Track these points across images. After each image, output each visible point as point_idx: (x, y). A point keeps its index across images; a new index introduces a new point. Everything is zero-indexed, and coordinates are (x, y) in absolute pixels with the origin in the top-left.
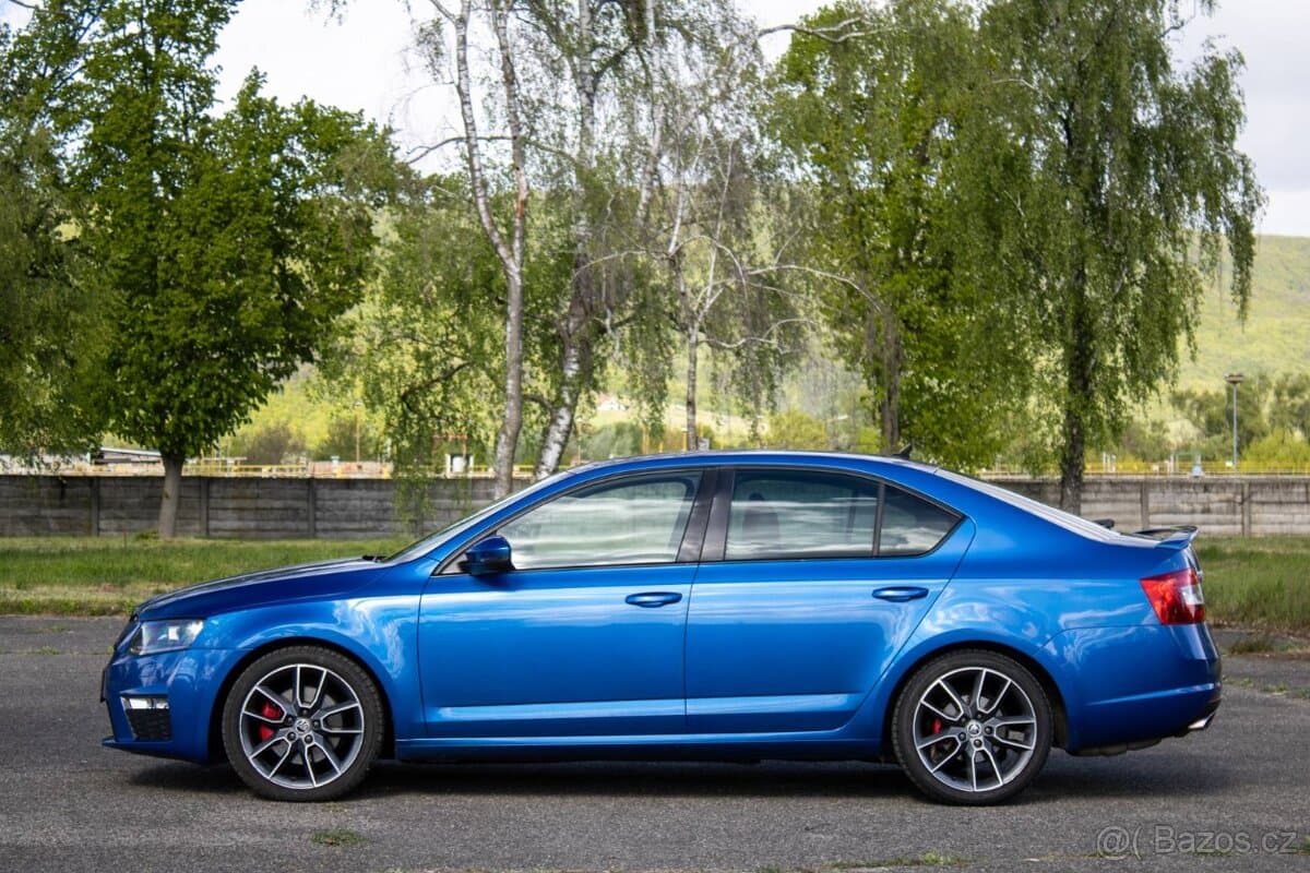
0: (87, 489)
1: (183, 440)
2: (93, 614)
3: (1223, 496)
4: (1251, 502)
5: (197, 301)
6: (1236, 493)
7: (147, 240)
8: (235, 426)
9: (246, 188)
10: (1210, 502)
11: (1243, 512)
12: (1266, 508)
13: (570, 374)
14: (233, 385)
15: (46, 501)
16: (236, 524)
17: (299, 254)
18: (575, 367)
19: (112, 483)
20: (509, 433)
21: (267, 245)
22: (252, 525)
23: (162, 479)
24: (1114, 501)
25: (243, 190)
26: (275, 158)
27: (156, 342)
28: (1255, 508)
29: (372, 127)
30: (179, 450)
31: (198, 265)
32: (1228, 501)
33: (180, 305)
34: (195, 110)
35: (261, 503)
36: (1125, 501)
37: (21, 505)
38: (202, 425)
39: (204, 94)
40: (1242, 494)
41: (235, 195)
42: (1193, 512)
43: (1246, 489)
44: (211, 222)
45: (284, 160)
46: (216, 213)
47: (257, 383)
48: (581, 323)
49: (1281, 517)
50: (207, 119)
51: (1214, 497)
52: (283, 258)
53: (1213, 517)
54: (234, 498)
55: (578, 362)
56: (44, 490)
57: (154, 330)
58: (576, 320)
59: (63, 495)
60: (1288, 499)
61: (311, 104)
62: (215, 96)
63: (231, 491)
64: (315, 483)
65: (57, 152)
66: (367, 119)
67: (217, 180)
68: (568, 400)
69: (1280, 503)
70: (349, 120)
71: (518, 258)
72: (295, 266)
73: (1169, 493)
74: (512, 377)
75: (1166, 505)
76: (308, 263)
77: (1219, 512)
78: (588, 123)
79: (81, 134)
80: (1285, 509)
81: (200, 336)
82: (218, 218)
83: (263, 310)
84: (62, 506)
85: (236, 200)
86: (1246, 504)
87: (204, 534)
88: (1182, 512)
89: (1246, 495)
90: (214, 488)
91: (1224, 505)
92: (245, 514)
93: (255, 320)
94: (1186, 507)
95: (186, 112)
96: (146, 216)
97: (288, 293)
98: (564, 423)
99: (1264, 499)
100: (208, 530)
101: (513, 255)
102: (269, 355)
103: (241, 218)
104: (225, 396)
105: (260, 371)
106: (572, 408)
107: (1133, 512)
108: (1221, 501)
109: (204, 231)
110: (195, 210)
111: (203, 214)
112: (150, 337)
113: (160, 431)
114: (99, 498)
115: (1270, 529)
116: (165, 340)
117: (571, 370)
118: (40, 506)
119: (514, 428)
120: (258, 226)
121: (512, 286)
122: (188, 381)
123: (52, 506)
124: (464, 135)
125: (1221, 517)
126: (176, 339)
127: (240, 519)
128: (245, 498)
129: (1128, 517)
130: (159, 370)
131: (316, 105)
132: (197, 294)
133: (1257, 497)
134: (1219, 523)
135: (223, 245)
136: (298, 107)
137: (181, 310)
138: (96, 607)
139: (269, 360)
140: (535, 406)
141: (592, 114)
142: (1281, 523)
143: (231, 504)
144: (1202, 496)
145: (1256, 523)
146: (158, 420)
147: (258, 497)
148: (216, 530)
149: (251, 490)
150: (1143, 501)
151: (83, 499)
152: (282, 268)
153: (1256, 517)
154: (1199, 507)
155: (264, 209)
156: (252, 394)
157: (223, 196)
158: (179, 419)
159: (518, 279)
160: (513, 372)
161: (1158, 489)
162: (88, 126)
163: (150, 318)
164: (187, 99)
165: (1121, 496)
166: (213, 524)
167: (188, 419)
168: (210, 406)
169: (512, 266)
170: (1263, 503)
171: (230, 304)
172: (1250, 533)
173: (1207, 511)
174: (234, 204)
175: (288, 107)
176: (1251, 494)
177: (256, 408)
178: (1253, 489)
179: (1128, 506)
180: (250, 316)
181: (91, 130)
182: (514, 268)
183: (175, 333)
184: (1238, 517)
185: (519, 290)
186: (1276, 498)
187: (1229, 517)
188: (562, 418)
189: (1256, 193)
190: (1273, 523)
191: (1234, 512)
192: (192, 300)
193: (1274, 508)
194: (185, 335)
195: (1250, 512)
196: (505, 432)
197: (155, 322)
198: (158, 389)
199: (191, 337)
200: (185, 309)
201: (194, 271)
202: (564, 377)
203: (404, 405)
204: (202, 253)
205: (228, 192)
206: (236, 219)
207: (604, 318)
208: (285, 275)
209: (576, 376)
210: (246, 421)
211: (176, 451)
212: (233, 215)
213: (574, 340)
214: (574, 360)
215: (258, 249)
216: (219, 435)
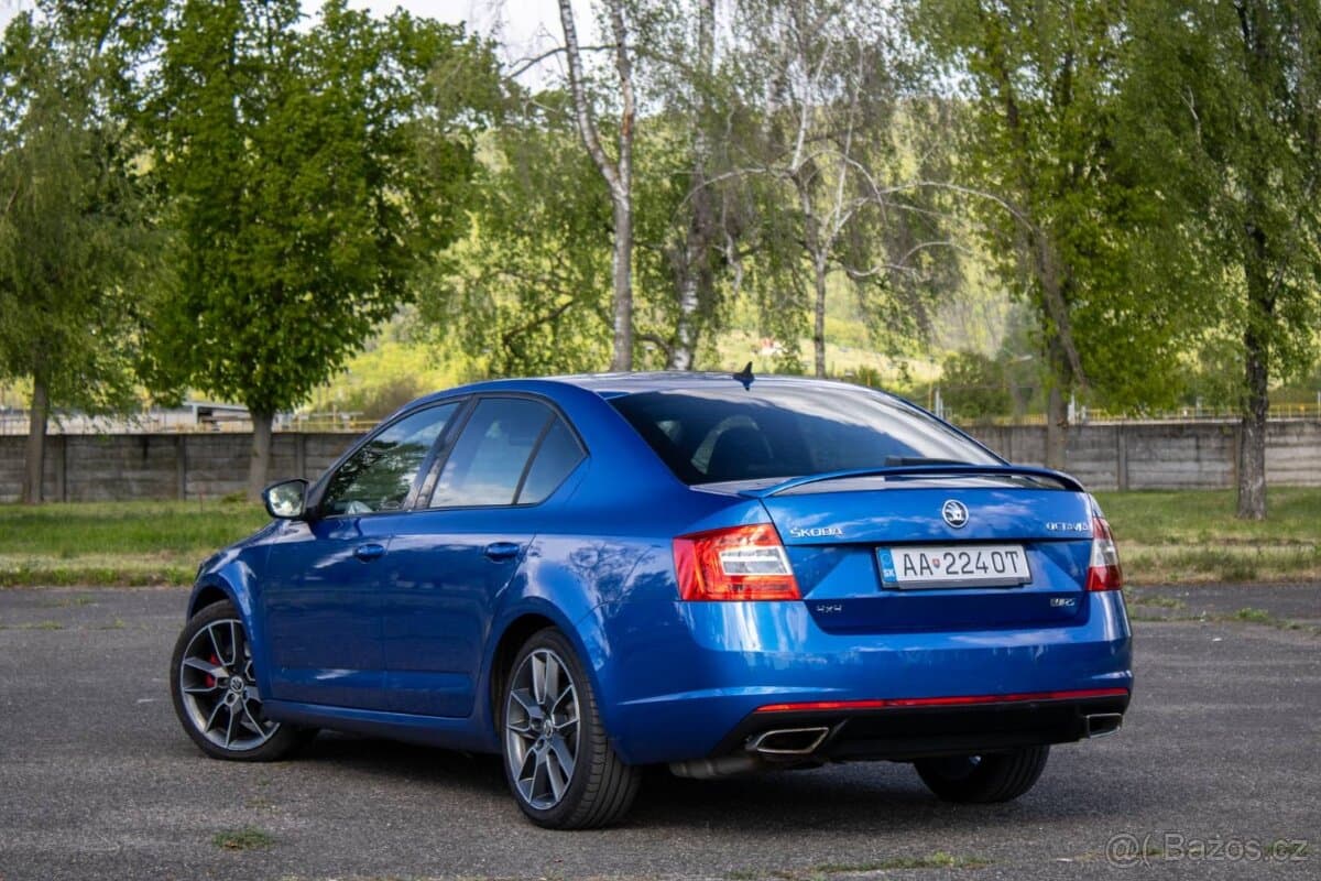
0: (172, 448)
1: (272, 392)
2: (133, 584)
5: (284, 237)
7: (227, 171)
8: (330, 376)
9: (334, 112)
13: (689, 309)
14: (326, 330)
15: (127, 463)
17: (399, 183)
18: (694, 301)
19: (198, 441)
21: (360, 175)
23: (249, 436)
26: (368, 77)
27: (240, 283)
29: (474, 40)
30: (269, 404)
31: (284, 197)
33: (268, 243)
34: (280, 26)
37: (101, 467)
38: (292, 375)
39: (289, 8)
41: (325, 119)
44: (297, 150)
45: (378, 79)
46: (303, 140)
47: (354, 327)
48: (700, 252)
50: (293, 36)
52: (380, 187)
54: (333, 455)
55: (697, 296)
56: (124, 452)
57: (236, 270)
58: (695, 249)
59: (145, 455)
61: (406, 16)
62: (302, 10)
65: (128, 74)
66: (469, 32)
67: (304, 102)
68: (686, 340)
70: (449, 33)
71: (625, 180)
72: (393, 197)
74: (621, 314)
76: (407, 193)
78: (707, 28)
79: (153, 54)
81: (288, 273)
82: (303, 144)
83: (358, 246)
84: (145, 468)
85: (325, 124)
90: (311, 445)
93: (348, 257)
95: (270, 29)
96: (225, 143)
97: (386, 227)
98: (682, 364)
101: (619, 177)
102: (366, 296)
103: (330, 144)
104: (317, 342)
105: (356, 314)
106: (691, 348)
109: (290, 158)
110: (279, 136)
111: (289, 141)
112: (233, 279)
113: (247, 383)
114: (185, 459)
116: (251, 281)
117: (691, 304)
118: (122, 467)
120: (350, 153)
121: (619, 212)
122: (275, 327)
123: (134, 468)
124: (563, 45)
126: (262, 279)
130: (244, 315)
131: (413, 18)
132: (285, 230)
135: (313, 173)
136: (391, 19)
137: (266, 247)
138: (135, 576)
139: (366, 301)
140: (650, 345)
141: (712, 18)
146: (245, 370)
151: (167, 459)
152: (379, 199)
155: (356, 133)
156: (348, 339)
157: (312, 119)
158: (267, 369)
159: (625, 205)
160: (621, 308)
162: (161, 46)
163: (233, 257)
164: (271, 13)
167: (278, 369)
168: (301, 354)
169: (619, 189)
174: (323, 129)
175: (382, 19)
177: (352, 355)
180: (342, 253)
181: (164, 49)
182: (621, 191)
183: (262, 273)
185: (626, 216)
188: (679, 359)
192: (279, 236)
194: (272, 275)
197: (239, 262)
198: (243, 336)
199: (279, 276)
200: (272, 246)
201: (280, 204)
202: (682, 313)
203: (508, 349)
204: (288, 184)
205: (318, 117)
206: (325, 146)
207: (725, 246)
208: (382, 207)
209: (696, 312)
210: (341, 370)
211: (264, 406)
212: (322, 142)
213: (693, 272)
214: (693, 293)
215: (350, 178)
216: (312, 386)
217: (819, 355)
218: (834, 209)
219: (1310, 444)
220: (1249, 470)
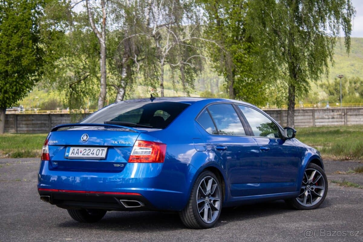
1: (6, 102)
3: (338, 113)
4: (347, 115)
5: (8, 57)
6: (342, 112)
8: (23, 98)
9: (23, 20)
10: (334, 115)
11: (344, 118)
12: (352, 117)
13: (124, 77)
14: (21, 84)
16: (25, 129)
17: (42, 42)
18: (125, 74)
20: (102, 96)
21: (30, 39)
22: (31, 129)
24: (304, 115)
25: (22, 21)
26: (33, 11)
28: (348, 117)
30: (4, 106)
31: (8, 46)
32: (340, 115)
33: (3, 59)
35: (34, 122)
36: (307, 115)
38: (11, 97)
40: (344, 112)
41: (19, 23)
42: (329, 118)
43: (345, 111)
44: (12, 32)
45: (36, 11)
46: (13, 29)
47: (29, 84)
48: (127, 60)
49: (357, 119)
51: (336, 114)
52: (37, 43)
53: (335, 120)
54: (25, 121)
55: (126, 73)
58: (126, 59)
60: (359, 114)
63: (24, 119)
64: (51, 115)
67: (13, 18)
68: (123, 86)
69: (356, 115)
71: (104, 38)
72: (41, 46)
73: (321, 113)
74: (103, 78)
75: (320, 117)
76: (45, 45)
77: (337, 118)
80: (358, 117)
81: (9, 68)
83: (29, 60)
85: (19, 24)
86: (345, 115)
87: (16, 132)
88: (325, 119)
89: (345, 113)
90: (19, 118)
91: (339, 116)
92: (29, 125)
93: (27, 63)
94: (327, 117)
97: (39, 55)
98: (122, 93)
99: (351, 114)
100: (17, 131)
101: (102, 37)
102: (33, 74)
103: (21, 30)
104: (18, 88)
105: (30, 80)
106: (124, 88)
107: (310, 119)
108: (338, 115)
109: (10, 34)
110: (7, 28)
111: (9, 29)
115: (353, 123)
117: (124, 75)
119: (104, 95)
120: (27, 33)
121: (102, 47)
122: (6, 83)
125: (338, 120)
126: (1, 70)
127: (27, 127)
128: (29, 120)
129: (308, 120)
132: (8, 55)
133: (349, 113)
134: (337, 122)
135: (16, 39)
137: (2, 60)
139: (33, 76)
140: (113, 88)
142: (357, 121)
143: (24, 123)
144: (332, 113)
145: (349, 121)
147: (33, 120)
148: (19, 131)
149: (31, 118)
150: (313, 116)
152: (37, 46)
153: (349, 119)
154: (331, 117)
155: (29, 27)
156: (27, 87)
157: (15, 23)
158: (4, 96)
159: (104, 45)
160: (103, 76)
161: (318, 111)
165: (306, 114)
166: (19, 129)
167: (7, 95)
168: (14, 91)
169: (102, 40)
170: (351, 115)
171: (19, 58)
172: (347, 125)
173: (333, 118)
174: (19, 26)
176: (347, 112)
177: (29, 92)
178: (347, 111)
179: (308, 117)
180: (25, 62)
182: (102, 41)
183: (1, 68)
184: (343, 120)
185: (104, 48)
186: (355, 113)
187: (340, 120)
188: (121, 91)
189: (352, 10)
190: (354, 121)
191: (342, 118)
192: (6, 57)
193: (354, 117)
194: (4, 69)
195: (347, 118)
196: (101, 96)
199: (6, 69)
200: (4, 60)
201: (7, 48)
202: (121, 78)
203: (71, 89)
204: (9, 42)
205: (17, 22)
206: (20, 31)
207: (134, 58)
208: (38, 48)
209: (126, 77)
210: (26, 96)
211: (3, 106)
212: (19, 30)
213: (125, 65)
214: (125, 72)
215: (27, 40)
216: (17, 100)
217: (162, 90)
218: (166, 46)
219: (302, 116)
220: (290, 123)
